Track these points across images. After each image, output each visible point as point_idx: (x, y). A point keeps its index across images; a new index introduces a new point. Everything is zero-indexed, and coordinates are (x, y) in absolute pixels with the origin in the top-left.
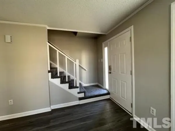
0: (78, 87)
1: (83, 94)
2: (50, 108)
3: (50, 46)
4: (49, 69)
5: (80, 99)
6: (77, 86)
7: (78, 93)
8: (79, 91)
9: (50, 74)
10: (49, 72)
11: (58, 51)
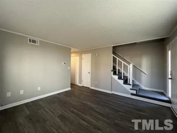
0: (130, 85)
1: (135, 91)
2: (111, 92)
3: (113, 56)
4: (112, 69)
5: (132, 94)
6: (130, 83)
7: (131, 89)
8: (131, 88)
9: (112, 72)
10: (112, 71)
11: (118, 58)
